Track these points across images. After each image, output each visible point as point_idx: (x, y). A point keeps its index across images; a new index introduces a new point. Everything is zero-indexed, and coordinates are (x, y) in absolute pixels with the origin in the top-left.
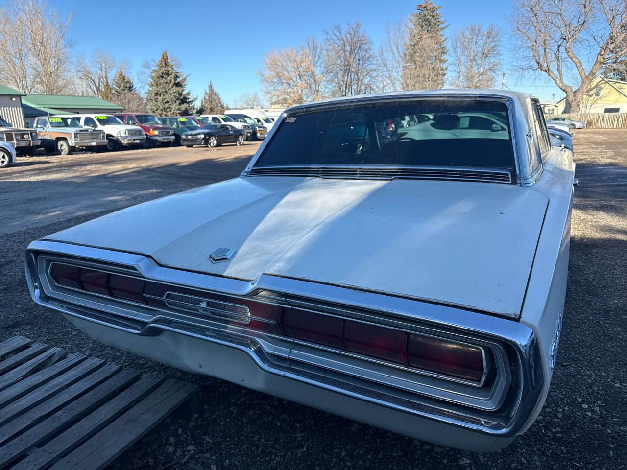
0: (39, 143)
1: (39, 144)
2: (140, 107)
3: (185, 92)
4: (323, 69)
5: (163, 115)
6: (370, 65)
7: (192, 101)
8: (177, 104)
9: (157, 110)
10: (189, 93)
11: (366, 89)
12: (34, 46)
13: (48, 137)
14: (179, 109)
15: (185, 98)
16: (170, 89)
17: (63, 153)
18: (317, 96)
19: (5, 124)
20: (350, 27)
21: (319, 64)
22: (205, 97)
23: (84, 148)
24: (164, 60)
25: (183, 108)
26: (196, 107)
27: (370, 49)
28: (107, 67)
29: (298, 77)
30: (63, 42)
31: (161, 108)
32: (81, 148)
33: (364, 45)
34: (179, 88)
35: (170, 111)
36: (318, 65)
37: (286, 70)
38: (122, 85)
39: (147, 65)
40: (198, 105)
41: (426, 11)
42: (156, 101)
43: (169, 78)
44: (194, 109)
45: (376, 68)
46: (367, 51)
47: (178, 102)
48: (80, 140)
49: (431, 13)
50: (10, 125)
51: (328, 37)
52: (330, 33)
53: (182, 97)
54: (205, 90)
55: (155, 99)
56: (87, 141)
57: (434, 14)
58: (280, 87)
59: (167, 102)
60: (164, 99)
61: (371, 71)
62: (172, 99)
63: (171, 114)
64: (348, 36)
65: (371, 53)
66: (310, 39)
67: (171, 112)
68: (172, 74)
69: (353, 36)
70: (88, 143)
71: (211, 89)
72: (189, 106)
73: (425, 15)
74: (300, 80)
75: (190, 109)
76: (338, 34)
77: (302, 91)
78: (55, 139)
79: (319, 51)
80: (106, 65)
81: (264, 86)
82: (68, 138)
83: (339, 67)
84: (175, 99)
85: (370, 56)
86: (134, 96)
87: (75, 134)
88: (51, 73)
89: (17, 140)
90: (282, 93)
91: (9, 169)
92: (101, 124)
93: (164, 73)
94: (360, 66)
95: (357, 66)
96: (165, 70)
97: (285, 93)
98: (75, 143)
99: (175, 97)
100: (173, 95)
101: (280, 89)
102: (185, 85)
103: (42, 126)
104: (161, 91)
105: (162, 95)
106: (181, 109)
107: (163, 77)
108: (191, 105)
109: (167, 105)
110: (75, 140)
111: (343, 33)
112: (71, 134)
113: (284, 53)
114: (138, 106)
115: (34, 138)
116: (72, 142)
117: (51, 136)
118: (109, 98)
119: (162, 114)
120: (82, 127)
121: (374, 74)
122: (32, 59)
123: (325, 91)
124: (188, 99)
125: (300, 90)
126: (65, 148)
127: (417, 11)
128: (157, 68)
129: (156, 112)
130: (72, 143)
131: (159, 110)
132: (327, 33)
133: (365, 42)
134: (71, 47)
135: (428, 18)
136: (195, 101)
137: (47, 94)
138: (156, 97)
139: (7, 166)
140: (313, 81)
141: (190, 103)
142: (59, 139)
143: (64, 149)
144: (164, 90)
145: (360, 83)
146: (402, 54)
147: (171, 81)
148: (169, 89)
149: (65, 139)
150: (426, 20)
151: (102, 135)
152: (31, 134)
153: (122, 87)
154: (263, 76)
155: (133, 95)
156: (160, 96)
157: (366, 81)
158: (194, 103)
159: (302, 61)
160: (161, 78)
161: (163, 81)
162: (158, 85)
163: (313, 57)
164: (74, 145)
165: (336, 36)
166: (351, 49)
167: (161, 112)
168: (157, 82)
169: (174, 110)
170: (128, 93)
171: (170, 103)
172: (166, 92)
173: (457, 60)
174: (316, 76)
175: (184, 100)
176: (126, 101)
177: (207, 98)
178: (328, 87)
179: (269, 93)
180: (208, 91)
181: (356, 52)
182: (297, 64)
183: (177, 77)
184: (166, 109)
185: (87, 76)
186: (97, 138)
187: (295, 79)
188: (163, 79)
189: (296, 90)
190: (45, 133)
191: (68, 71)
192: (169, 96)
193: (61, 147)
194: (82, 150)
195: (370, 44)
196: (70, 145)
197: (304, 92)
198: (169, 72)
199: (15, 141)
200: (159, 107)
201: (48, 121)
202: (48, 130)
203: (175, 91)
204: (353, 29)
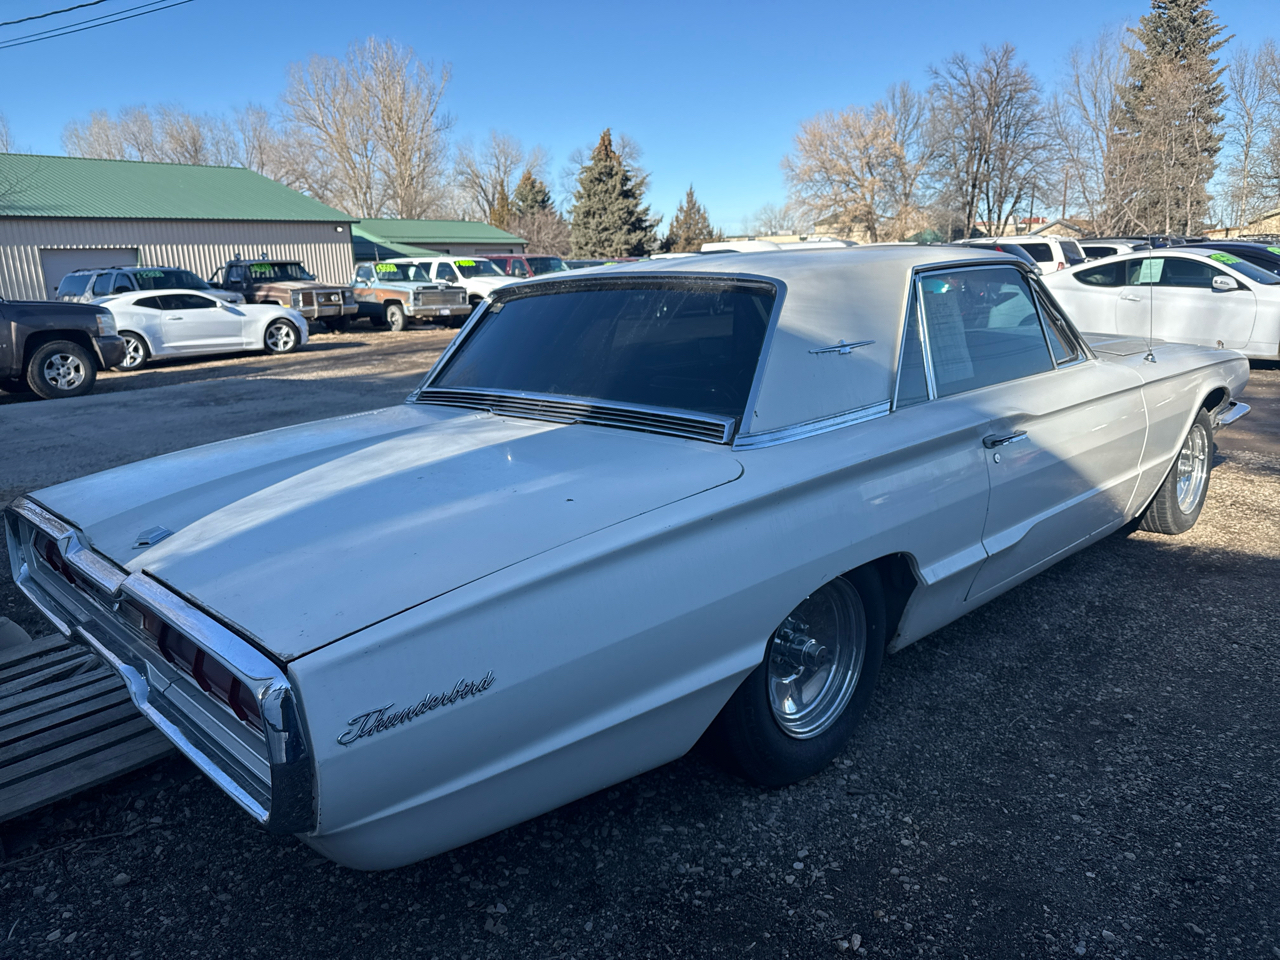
0: (355, 308)
1: (356, 311)
2: (558, 240)
3: (640, 208)
4: (922, 149)
5: (596, 254)
6: (1032, 137)
7: (651, 226)
8: (623, 232)
9: (586, 244)
10: (647, 209)
11: (1020, 189)
12: (387, 131)
13: (372, 299)
14: (627, 242)
15: (640, 220)
16: (612, 202)
17: (394, 328)
18: (907, 205)
19: (305, 276)
20: (990, 57)
21: (915, 137)
22: (677, 217)
23: (431, 319)
24: (604, 148)
25: (633, 241)
26: (659, 236)
27: (1034, 101)
28: (509, 163)
29: (866, 169)
30: (435, 120)
31: (594, 240)
32: (424, 319)
33: (1020, 95)
34: (631, 200)
35: (611, 246)
36: (912, 141)
37: (841, 155)
38: (530, 198)
39: (576, 158)
40: (662, 232)
41: (1176, 9)
42: (586, 228)
43: (611, 183)
44: (655, 240)
45: (1046, 141)
46: (1026, 107)
47: (626, 227)
48: (424, 304)
49: (1187, 14)
50: (313, 278)
51: (938, 81)
52: (943, 73)
53: (633, 219)
54: (681, 202)
55: (585, 224)
56: (434, 307)
57: (1195, 14)
58: (828, 191)
59: (606, 229)
60: (601, 224)
61: (1034, 149)
62: (615, 222)
63: (612, 252)
64: (985, 76)
65: (1036, 111)
66: (898, 89)
67: (612, 249)
68: (617, 174)
69: (995, 75)
70: (436, 310)
71: (691, 201)
72: (645, 236)
73: (1172, 19)
74: (869, 175)
75: (648, 241)
76: (960, 74)
77: (873, 198)
78: (382, 302)
79: (914, 111)
80: (506, 159)
81: (794, 190)
82: (403, 302)
83: (960, 143)
84: (620, 222)
85: (1034, 117)
86: (550, 218)
87: (415, 293)
88: (412, 179)
89: (320, 305)
90: (830, 203)
91: (294, 355)
92: (464, 275)
93: (602, 173)
94: (1010, 139)
95: (1004, 141)
96: (606, 167)
97: (836, 202)
98: (415, 310)
99: (620, 218)
100: (616, 215)
101: (825, 193)
102: (640, 195)
103: (364, 279)
104: (595, 207)
105: (597, 216)
106: (631, 242)
107: (600, 180)
108: (649, 234)
109: (604, 235)
110: (415, 305)
111: (972, 71)
112: (408, 293)
113: (838, 120)
114: (556, 236)
115: (347, 300)
116: (409, 308)
117: (376, 297)
118: (505, 223)
119: (595, 251)
120: (431, 281)
121: (1042, 154)
122: (383, 156)
123: (924, 196)
124: (645, 221)
125: (868, 196)
126: (398, 319)
127: (1152, 10)
128: (590, 163)
129: (585, 248)
130: (409, 311)
131: (590, 245)
132: (936, 73)
133: (1023, 87)
134: (448, 130)
135: (1180, 24)
136: (658, 224)
137: (402, 218)
138: (585, 220)
139: (293, 350)
140: (899, 174)
141: (648, 230)
142: (389, 303)
143: (397, 321)
144: (601, 206)
145: (1007, 175)
146: (1106, 109)
147: (614, 187)
148: (610, 204)
149: (398, 303)
150: (1173, 29)
151: (461, 295)
152: (343, 293)
153: (529, 202)
154: (793, 170)
155: (547, 216)
156: (594, 217)
157: (1021, 171)
158: (655, 229)
159: (876, 136)
160: (597, 183)
161: (600, 187)
162: (592, 197)
163: (903, 126)
164: (412, 314)
165: (955, 78)
166: (990, 104)
167: (593, 248)
168: (590, 190)
169: (618, 244)
170: (538, 213)
171: (611, 231)
172: (605, 209)
173: (1243, 117)
174: (905, 164)
175: (637, 224)
176: (535, 227)
177: (682, 217)
178: (932, 185)
179: (804, 202)
180: (685, 205)
181: (1000, 110)
182: (865, 141)
183: (626, 179)
184: (603, 243)
185: (473, 182)
186: (452, 302)
187: (858, 174)
188: (601, 184)
189: (860, 195)
190: (369, 292)
191: (440, 174)
192: (610, 216)
193: (392, 317)
194: (427, 323)
195: (1034, 92)
196: (407, 313)
197: (876, 198)
198: (611, 170)
199: (316, 307)
200: (591, 239)
201: (374, 271)
202: (374, 286)
203: (620, 206)
204: (995, 61)
